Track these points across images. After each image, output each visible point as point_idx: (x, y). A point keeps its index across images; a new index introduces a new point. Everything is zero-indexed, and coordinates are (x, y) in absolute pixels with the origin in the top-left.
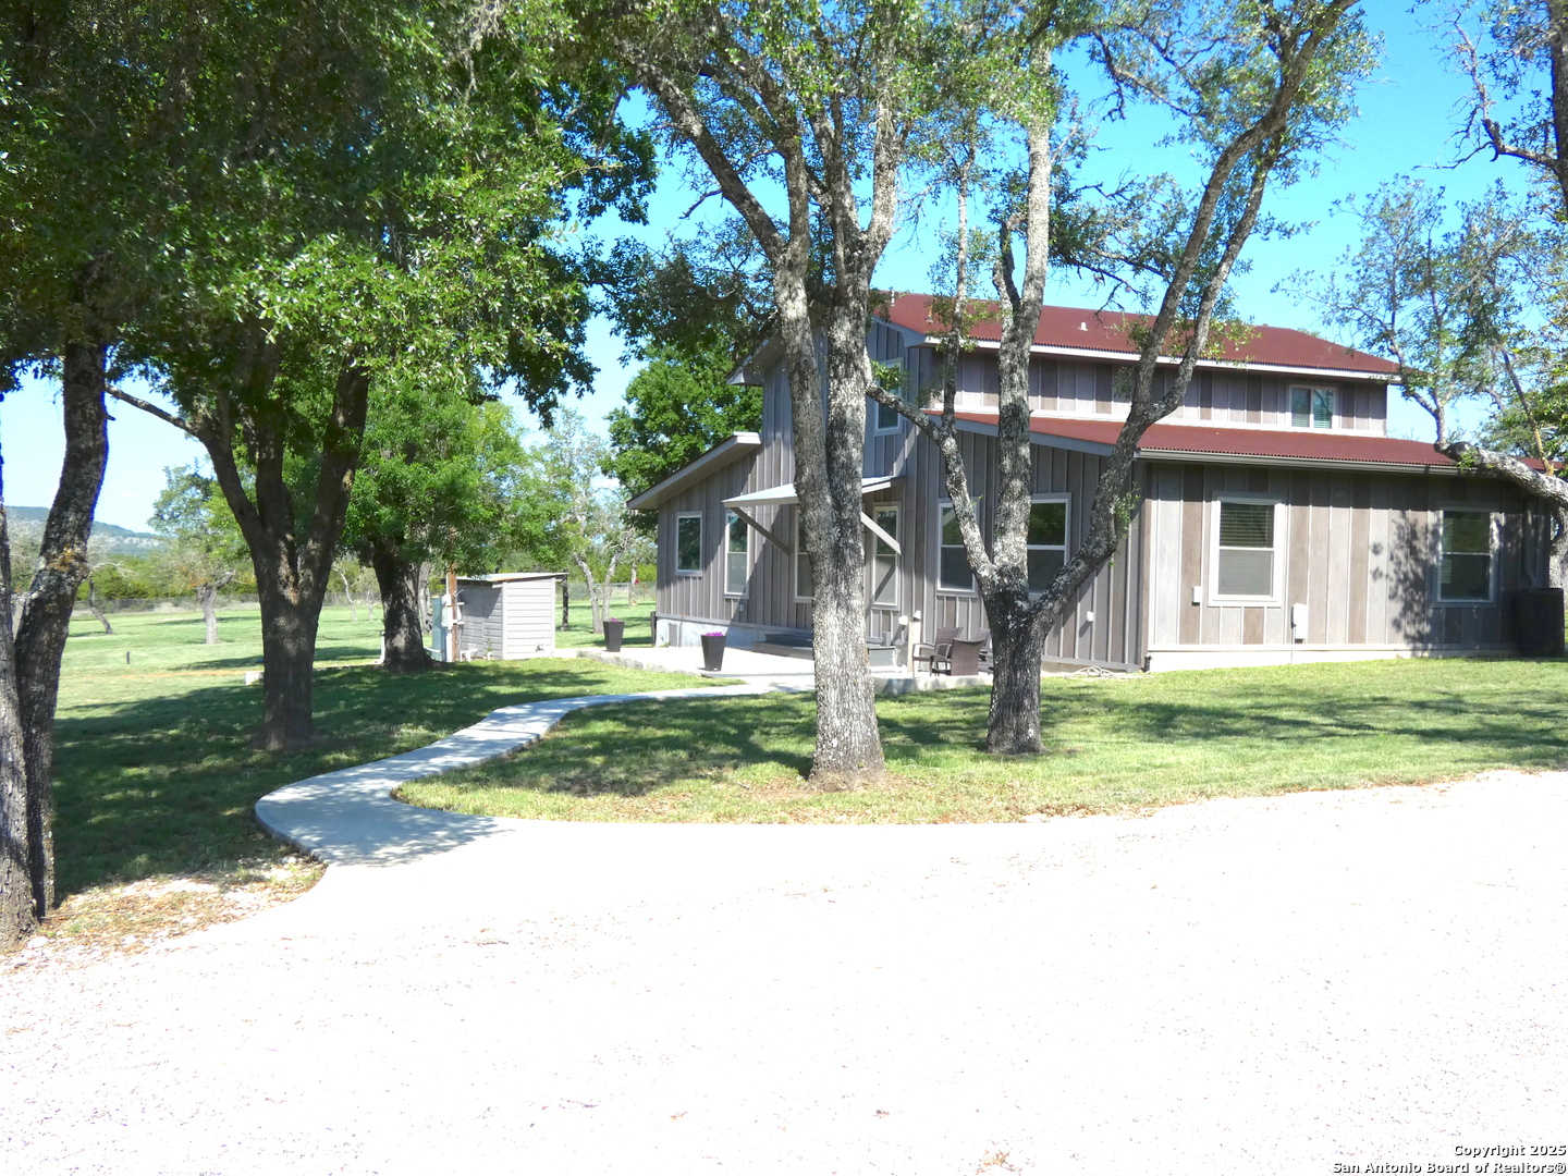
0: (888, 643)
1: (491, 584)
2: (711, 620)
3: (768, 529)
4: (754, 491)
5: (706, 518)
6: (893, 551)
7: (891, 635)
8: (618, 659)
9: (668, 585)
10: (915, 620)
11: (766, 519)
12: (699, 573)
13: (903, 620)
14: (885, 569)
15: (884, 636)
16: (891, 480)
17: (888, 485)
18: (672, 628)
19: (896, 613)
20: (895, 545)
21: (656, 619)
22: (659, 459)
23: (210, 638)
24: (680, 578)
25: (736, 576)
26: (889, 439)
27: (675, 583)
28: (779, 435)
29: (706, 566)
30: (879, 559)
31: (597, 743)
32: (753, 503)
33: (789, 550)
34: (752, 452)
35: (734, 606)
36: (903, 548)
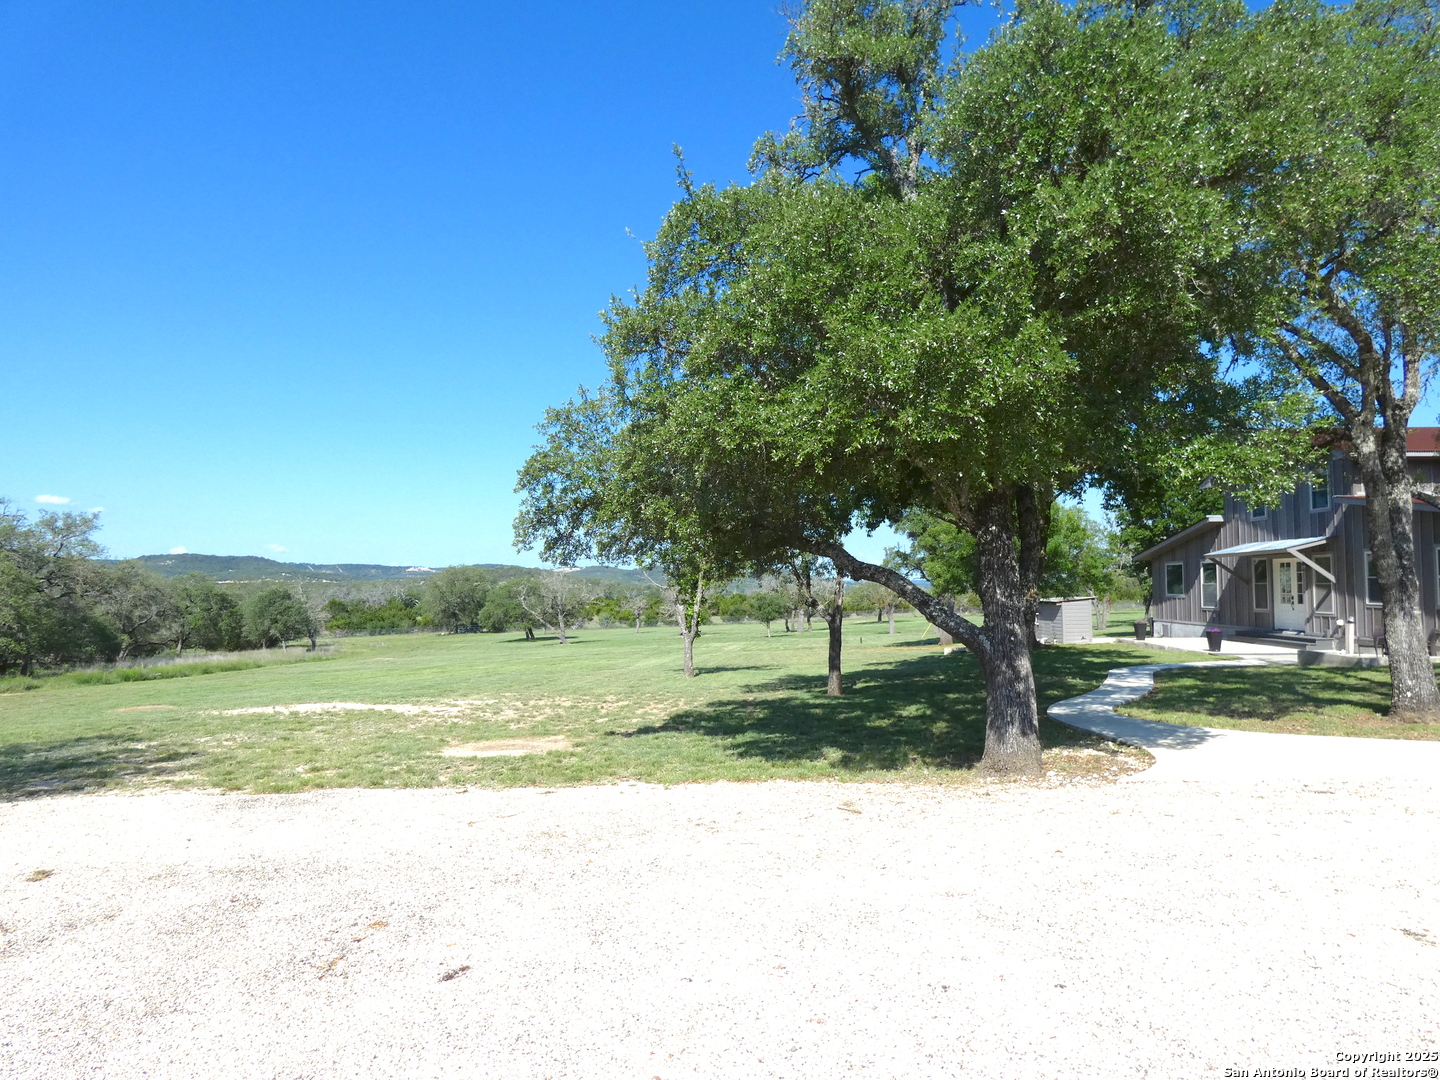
0: (1329, 636)
1: (1055, 603)
2: (1192, 622)
3: (1232, 569)
4: (1220, 549)
5: (1186, 565)
6: (1330, 581)
7: (1331, 632)
8: (1146, 644)
9: (1161, 603)
10: (1350, 622)
11: (1231, 564)
12: (1183, 596)
13: (1340, 622)
14: (1323, 592)
15: (1325, 632)
16: (1327, 539)
17: (1324, 542)
18: (1165, 627)
19: (1335, 618)
20: (1332, 578)
21: (1153, 622)
22: (1148, 533)
23: (891, 631)
24: (1169, 599)
25: (1210, 598)
26: (1322, 515)
27: (1165, 601)
28: (1237, 516)
29: (1187, 591)
30: (1317, 586)
31: (1196, 690)
32: (1220, 556)
33: (1248, 582)
34: (1218, 526)
35: (1208, 615)
36: (1337, 579)
